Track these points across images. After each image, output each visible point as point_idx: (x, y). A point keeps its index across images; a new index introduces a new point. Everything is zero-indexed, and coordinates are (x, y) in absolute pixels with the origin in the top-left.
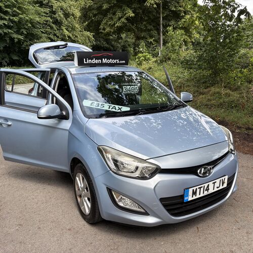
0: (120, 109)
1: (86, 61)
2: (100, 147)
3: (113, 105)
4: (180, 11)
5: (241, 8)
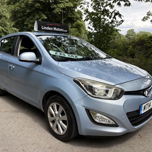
1: (43, 28)
2: (76, 79)
3: (71, 55)
4: (73, 17)
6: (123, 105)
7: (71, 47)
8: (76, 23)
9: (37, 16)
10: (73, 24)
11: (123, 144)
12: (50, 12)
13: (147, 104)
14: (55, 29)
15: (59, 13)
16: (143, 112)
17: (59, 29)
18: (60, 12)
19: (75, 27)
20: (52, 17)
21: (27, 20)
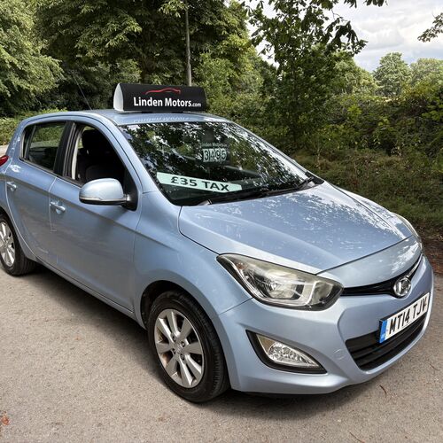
0: (225, 188)
1: (137, 102)
2: (223, 257)
3: (212, 182)
5: (343, 23)
6: (336, 322)
7: (211, 150)
8: (227, 43)
9: (112, 25)
10: (219, 47)
11: (339, 411)
12: (150, 10)
13: (399, 317)
14: (168, 102)
15: (178, 15)
16: (387, 335)
17: (178, 101)
18: (179, 11)
19: (223, 56)
20: (156, 25)
21: (85, 36)
